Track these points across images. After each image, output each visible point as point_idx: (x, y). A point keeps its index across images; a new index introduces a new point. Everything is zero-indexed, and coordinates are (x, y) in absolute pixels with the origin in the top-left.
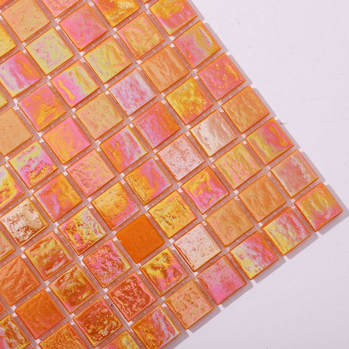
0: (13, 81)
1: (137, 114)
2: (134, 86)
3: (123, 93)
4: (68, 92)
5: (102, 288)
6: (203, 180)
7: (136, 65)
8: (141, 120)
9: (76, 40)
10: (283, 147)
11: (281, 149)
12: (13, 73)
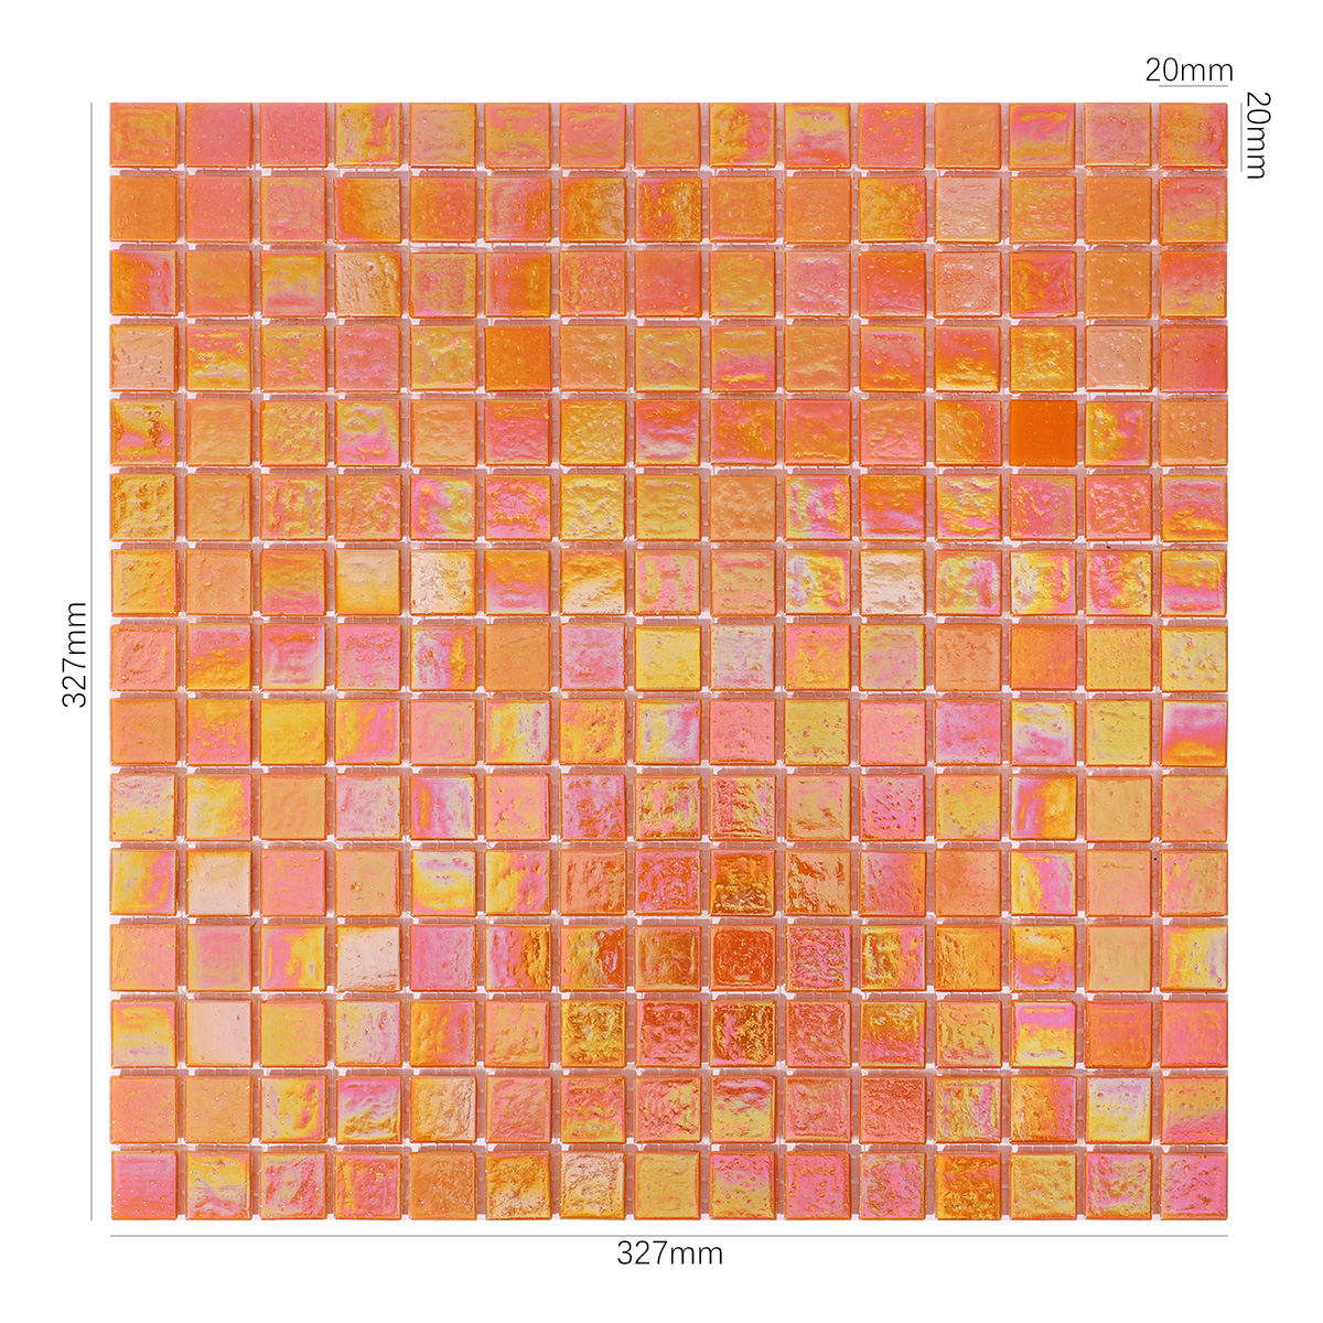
0: (673, 447)
1: (854, 303)
2: (809, 273)
3: (809, 298)
4: (750, 377)
5: (1073, 540)
6: (1026, 277)
7: (780, 250)
8: (868, 301)
9: (681, 308)
10: (1066, 121)
11: (1066, 125)
12: (660, 438)
